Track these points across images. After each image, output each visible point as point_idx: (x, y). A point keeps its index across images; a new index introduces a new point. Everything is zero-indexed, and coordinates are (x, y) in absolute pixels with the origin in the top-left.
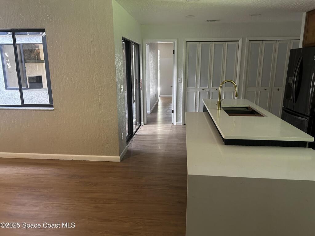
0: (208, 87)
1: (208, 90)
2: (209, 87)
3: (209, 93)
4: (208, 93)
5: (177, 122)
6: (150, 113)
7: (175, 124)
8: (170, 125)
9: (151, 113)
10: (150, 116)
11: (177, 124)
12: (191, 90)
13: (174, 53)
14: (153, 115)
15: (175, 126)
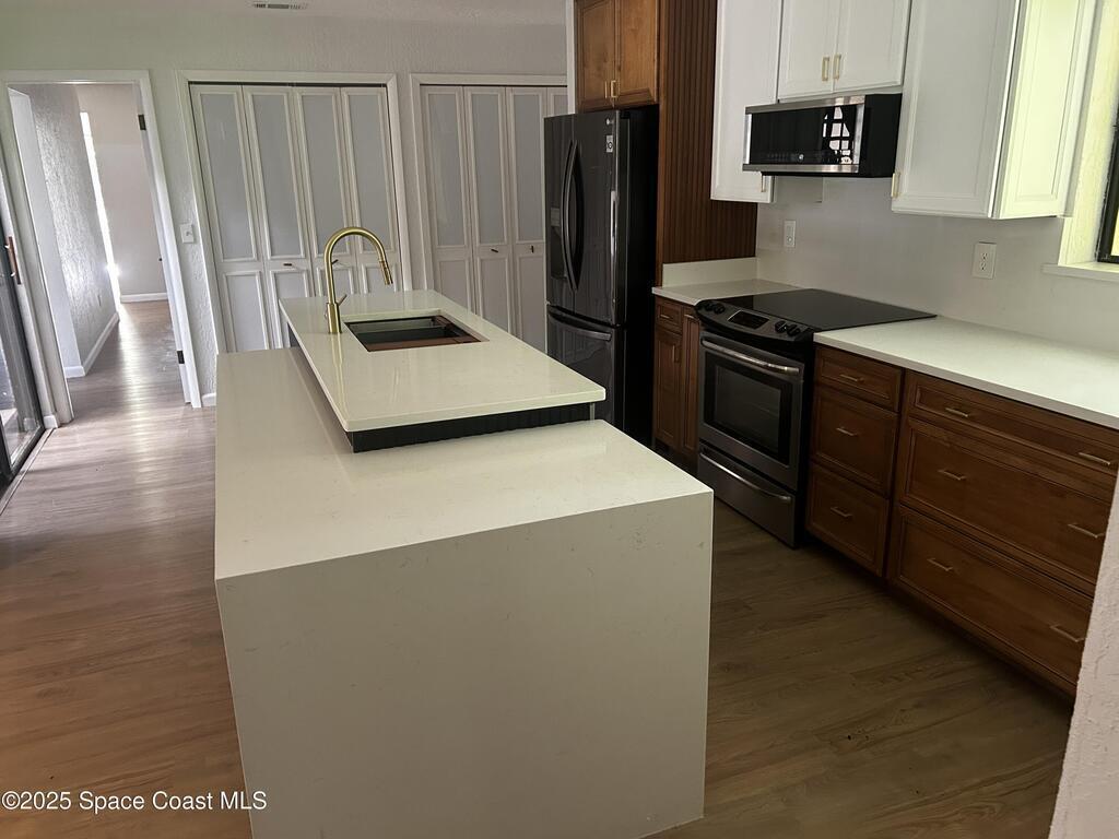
0: (302, 255)
1: (306, 265)
2: (309, 254)
3: (311, 275)
4: (308, 276)
5: (205, 397)
6: (84, 374)
7: (196, 404)
8: (179, 412)
9: (87, 375)
10: (83, 387)
11: (206, 404)
12: (238, 268)
13: (143, 127)
14: (101, 381)
15: (201, 414)
